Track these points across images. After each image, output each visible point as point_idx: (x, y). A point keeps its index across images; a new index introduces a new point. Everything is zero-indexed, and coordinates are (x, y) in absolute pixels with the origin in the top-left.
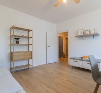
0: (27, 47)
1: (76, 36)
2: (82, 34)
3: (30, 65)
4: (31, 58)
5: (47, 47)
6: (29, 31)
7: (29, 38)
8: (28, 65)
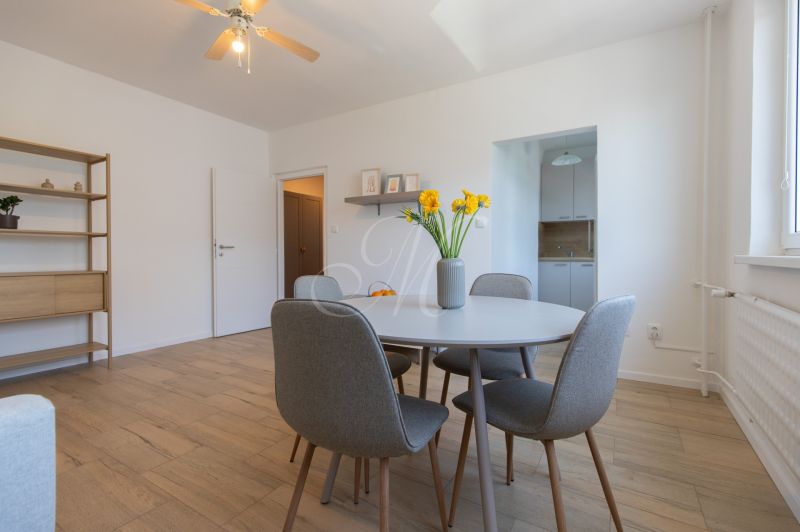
0: (82, 247)
1: (347, 200)
2: (377, 192)
3: (100, 346)
4: (105, 306)
5: (215, 248)
6: (90, 160)
7: (90, 199)
8: (90, 346)
